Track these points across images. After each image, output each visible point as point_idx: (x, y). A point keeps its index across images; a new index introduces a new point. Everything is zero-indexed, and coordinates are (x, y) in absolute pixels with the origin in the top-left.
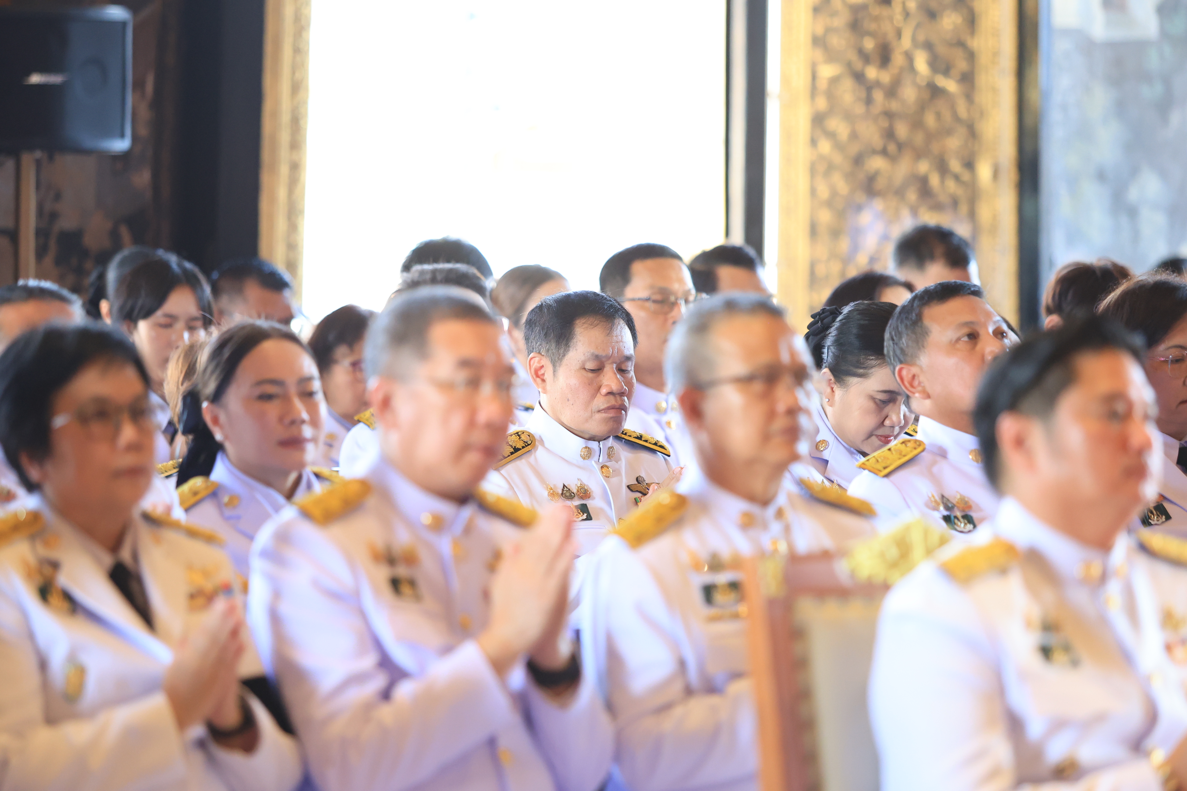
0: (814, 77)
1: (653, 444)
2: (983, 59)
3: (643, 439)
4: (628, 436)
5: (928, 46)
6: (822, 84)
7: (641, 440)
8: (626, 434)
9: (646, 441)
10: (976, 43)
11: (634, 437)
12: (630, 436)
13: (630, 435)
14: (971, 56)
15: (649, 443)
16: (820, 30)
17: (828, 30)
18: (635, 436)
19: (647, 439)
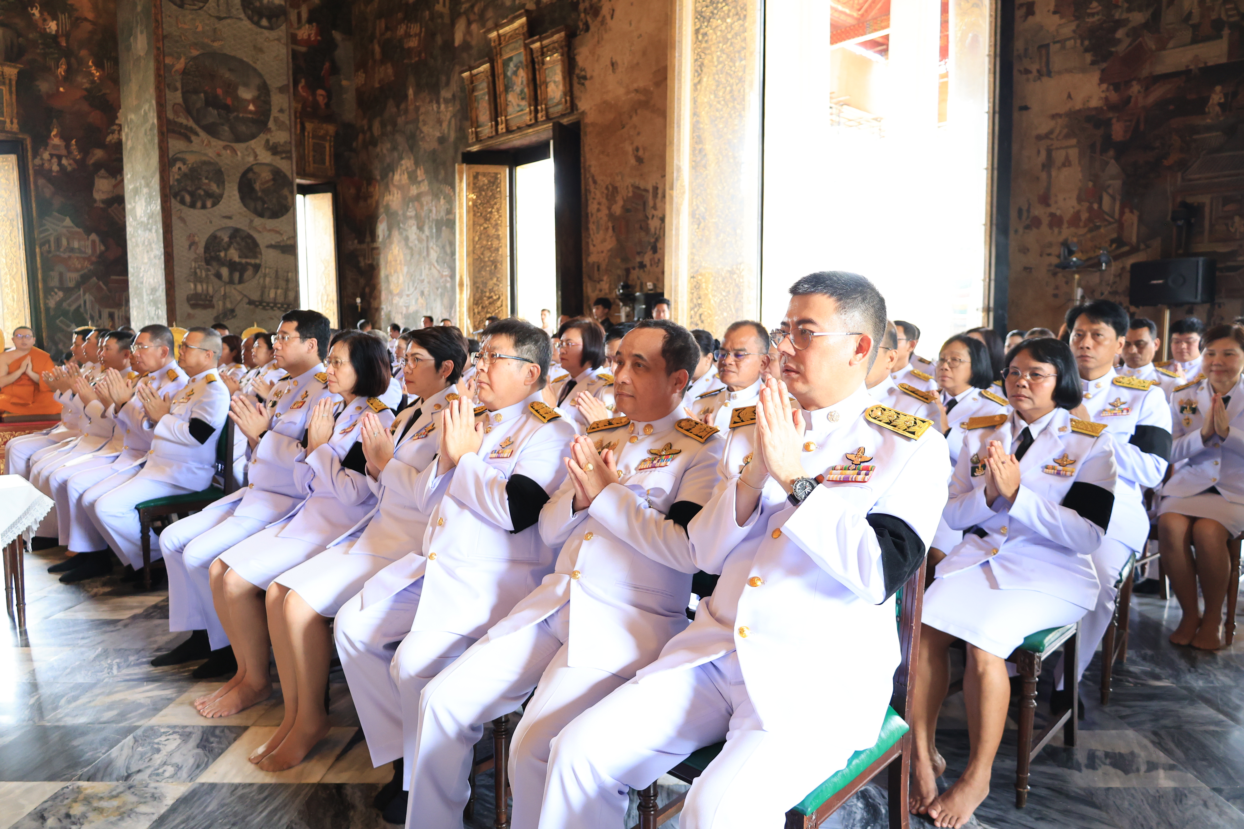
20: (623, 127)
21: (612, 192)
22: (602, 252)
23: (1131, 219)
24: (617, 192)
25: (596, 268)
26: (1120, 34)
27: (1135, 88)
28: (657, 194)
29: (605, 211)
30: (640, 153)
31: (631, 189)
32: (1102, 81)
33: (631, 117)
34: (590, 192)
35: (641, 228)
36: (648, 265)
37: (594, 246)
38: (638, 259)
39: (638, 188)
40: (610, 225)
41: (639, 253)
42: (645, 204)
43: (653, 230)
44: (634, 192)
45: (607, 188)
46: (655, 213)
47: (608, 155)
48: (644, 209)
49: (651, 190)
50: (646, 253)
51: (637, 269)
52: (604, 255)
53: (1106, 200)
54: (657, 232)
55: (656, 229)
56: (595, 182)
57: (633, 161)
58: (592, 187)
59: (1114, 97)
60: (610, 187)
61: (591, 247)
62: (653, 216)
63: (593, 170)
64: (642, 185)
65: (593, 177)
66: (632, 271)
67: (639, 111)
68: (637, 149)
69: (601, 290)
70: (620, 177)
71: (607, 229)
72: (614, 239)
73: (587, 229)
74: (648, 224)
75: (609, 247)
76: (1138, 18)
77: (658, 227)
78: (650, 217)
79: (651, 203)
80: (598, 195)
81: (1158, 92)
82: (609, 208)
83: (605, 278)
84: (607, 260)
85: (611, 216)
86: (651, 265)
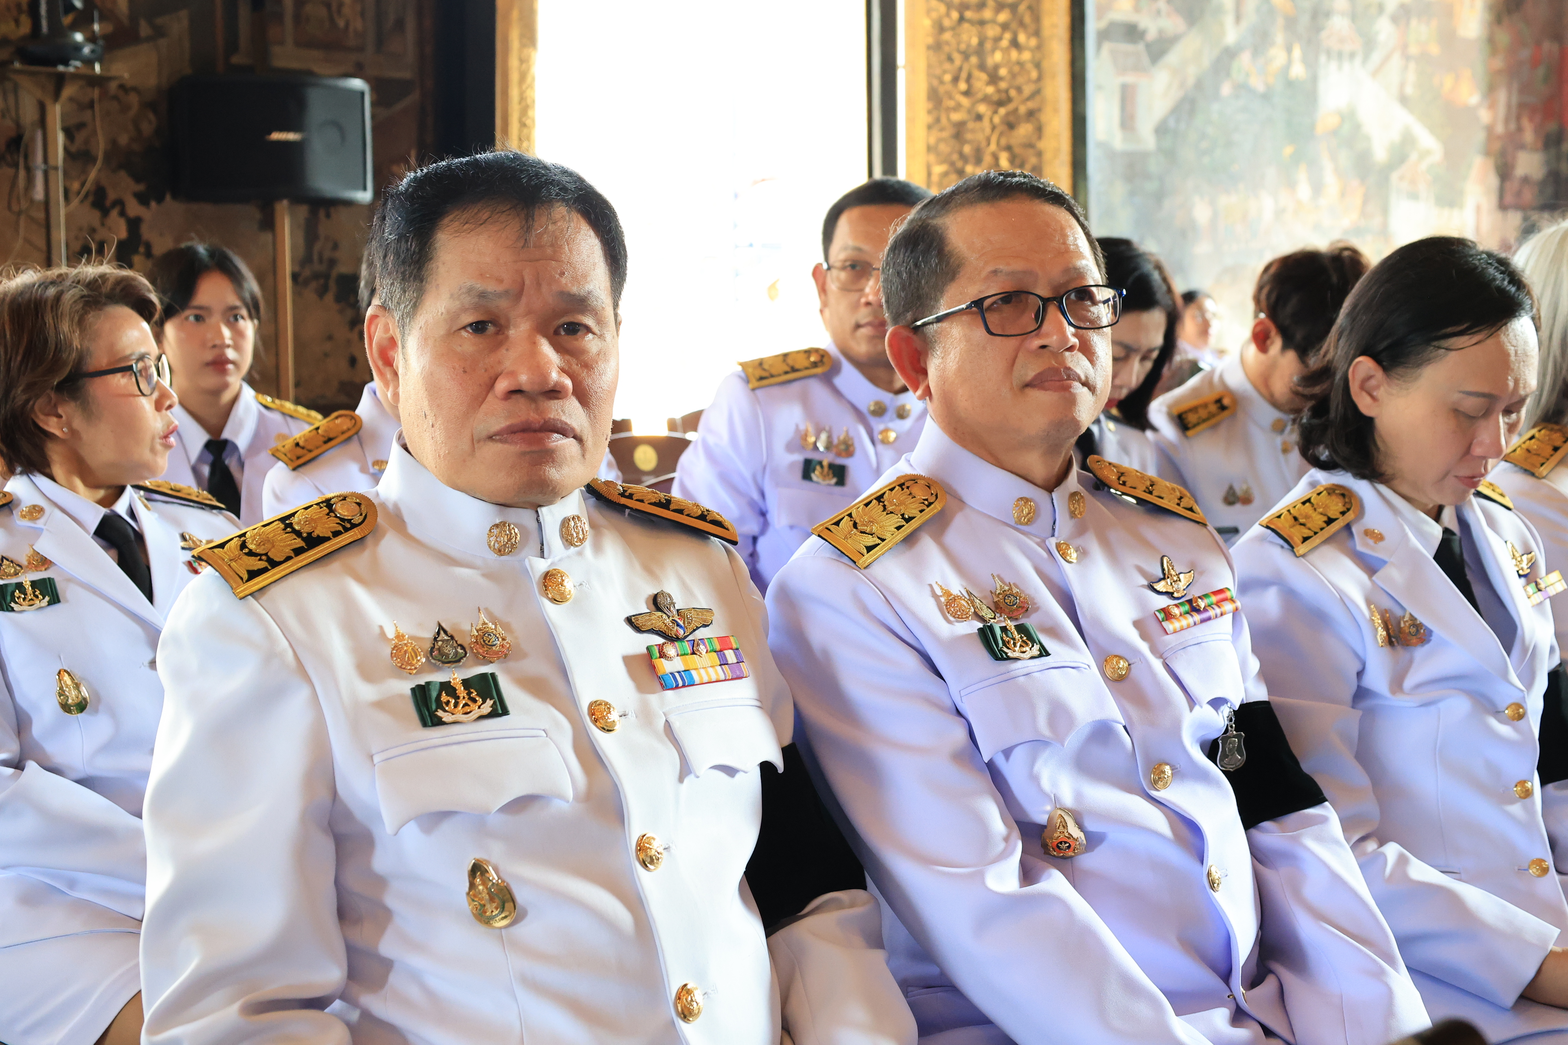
0: (929, 174)
1: (697, 518)
2: (1048, 156)
3: (672, 507)
4: (637, 500)
5: (1009, 148)
6: (935, 178)
7: (669, 509)
8: (630, 497)
9: (680, 511)
10: (1041, 145)
11: (650, 504)
12: (642, 501)
13: (640, 498)
14: (1039, 154)
15: (688, 515)
16: (932, 141)
17: (939, 140)
18: (653, 501)
19: (682, 508)
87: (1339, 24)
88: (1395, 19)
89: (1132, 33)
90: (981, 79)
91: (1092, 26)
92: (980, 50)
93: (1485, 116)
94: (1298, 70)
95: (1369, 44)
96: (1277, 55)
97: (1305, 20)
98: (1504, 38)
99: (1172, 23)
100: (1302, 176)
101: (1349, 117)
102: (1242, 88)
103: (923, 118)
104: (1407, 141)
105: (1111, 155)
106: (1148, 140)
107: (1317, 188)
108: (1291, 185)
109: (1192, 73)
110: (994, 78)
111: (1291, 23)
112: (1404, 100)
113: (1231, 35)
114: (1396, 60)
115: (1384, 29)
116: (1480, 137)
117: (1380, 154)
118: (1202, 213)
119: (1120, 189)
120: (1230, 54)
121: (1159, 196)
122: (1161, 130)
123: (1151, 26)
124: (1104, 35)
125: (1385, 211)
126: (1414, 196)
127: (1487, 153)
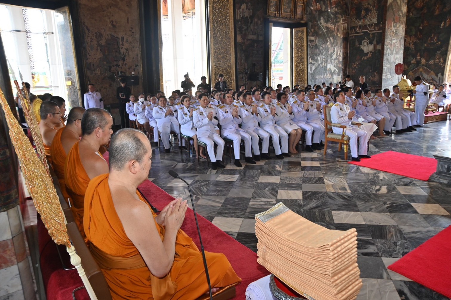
20: (104, 11)
21: (99, 36)
22: (95, 59)
23: (246, 64)
24: (102, 36)
25: (92, 65)
26: (243, 29)
27: (246, 40)
28: (123, 40)
29: (95, 43)
30: (114, 23)
31: (110, 36)
32: (241, 37)
33: (108, 8)
34: (85, 33)
35: (116, 51)
36: (121, 65)
37: (90, 56)
38: (115, 63)
39: (114, 36)
40: (99, 48)
41: (116, 61)
42: (118, 43)
43: (122, 53)
44: (111, 37)
45: (96, 33)
46: (123, 47)
47: (96, 20)
48: (118, 45)
49: (120, 38)
50: (119, 61)
51: (115, 67)
52: (96, 60)
53: (243, 61)
54: (125, 54)
55: (124, 53)
56: (88, 30)
57: (110, 25)
58: (87, 32)
59: (243, 41)
60: (98, 34)
61: (88, 56)
62: (122, 48)
63: (86, 24)
64: (116, 35)
65: (87, 27)
66: (112, 67)
67: (112, 7)
68: (113, 22)
69: (96, 74)
70: (103, 30)
71: (97, 50)
72: (101, 54)
73: (85, 48)
74: (119, 50)
75: (99, 57)
76: (245, 28)
77: (125, 52)
78: (121, 48)
79: (121, 43)
80: (90, 35)
81: (249, 42)
82: (98, 42)
83: (98, 69)
84: (98, 62)
85: (99, 45)
86: (122, 65)
87: (329, 61)
88: (334, 60)
89: (311, 63)
90: (300, 68)
91: (308, 63)
92: (300, 66)
93: (342, 68)
94: (325, 65)
95: (332, 62)
96: (324, 64)
97: (326, 61)
98: (344, 61)
99: (315, 62)
100: (326, 74)
101: (330, 69)
102: (321, 67)
103: (295, 71)
104: (335, 70)
105: (310, 73)
106: (313, 72)
107: (327, 75)
108: (325, 75)
109: (316, 66)
110: (301, 68)
111: (325, 61)
112: (335, 67)
113: (320, 63)
114: (334, 64)
115: (333, 61)
116: (342, 69)
117: (333, 72)
118: (317, 77)
119: (310, 76)
120: (319, 64)
121: (314, 76)
122: (314, 71)
123: (313, 63)
124: (309, 64)
125: (333, 76)
126: (336, 75)
127: (342, 71)
